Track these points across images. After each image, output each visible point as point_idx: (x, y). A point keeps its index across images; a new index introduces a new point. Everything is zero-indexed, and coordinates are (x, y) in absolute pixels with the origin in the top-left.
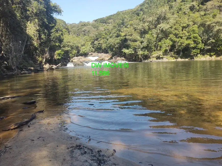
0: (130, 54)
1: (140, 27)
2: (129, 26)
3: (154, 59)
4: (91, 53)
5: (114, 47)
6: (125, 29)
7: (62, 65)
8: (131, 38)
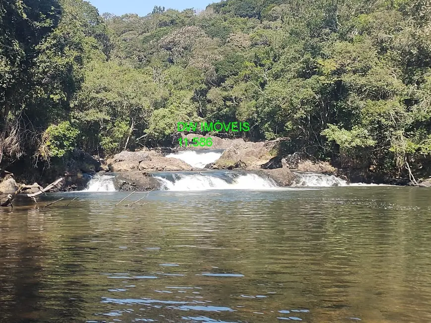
0: (358, 147)
1: (402, 40)
2: (354, 34)
4: (191, 136)
5: (287, 117)
6: (339, 45)
7: (66, 184)
8: (363, 81)
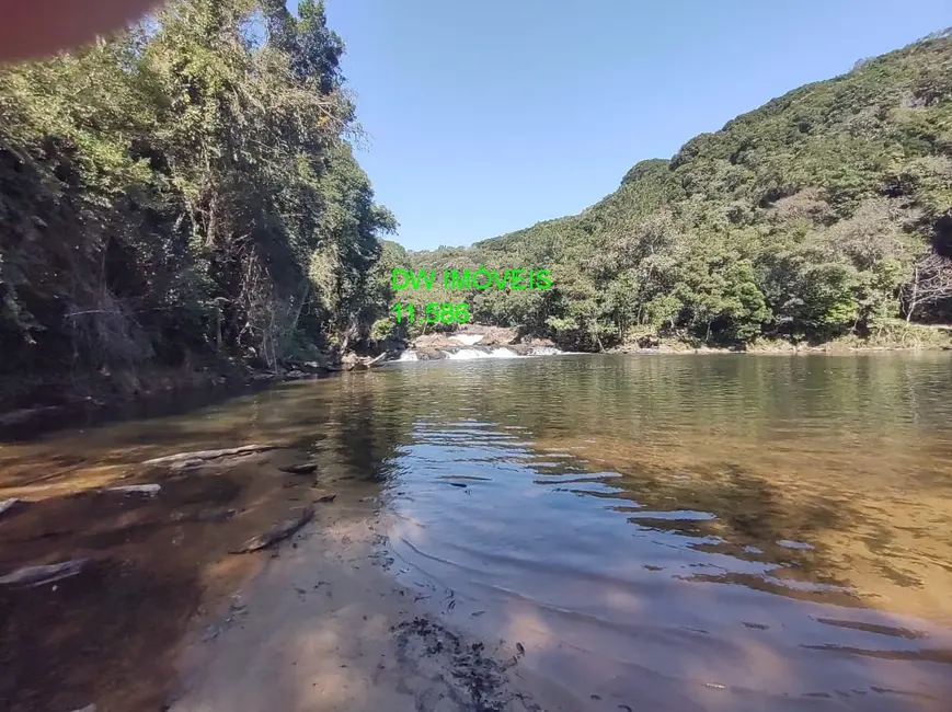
0: (568, 330)
1: (594, 263)
2: (565, 259)
3: (635, 348)
4: (464, 326)
5: (523, 312)
6: (555, 267)
7: (387, 357)
8: (571, 289)
